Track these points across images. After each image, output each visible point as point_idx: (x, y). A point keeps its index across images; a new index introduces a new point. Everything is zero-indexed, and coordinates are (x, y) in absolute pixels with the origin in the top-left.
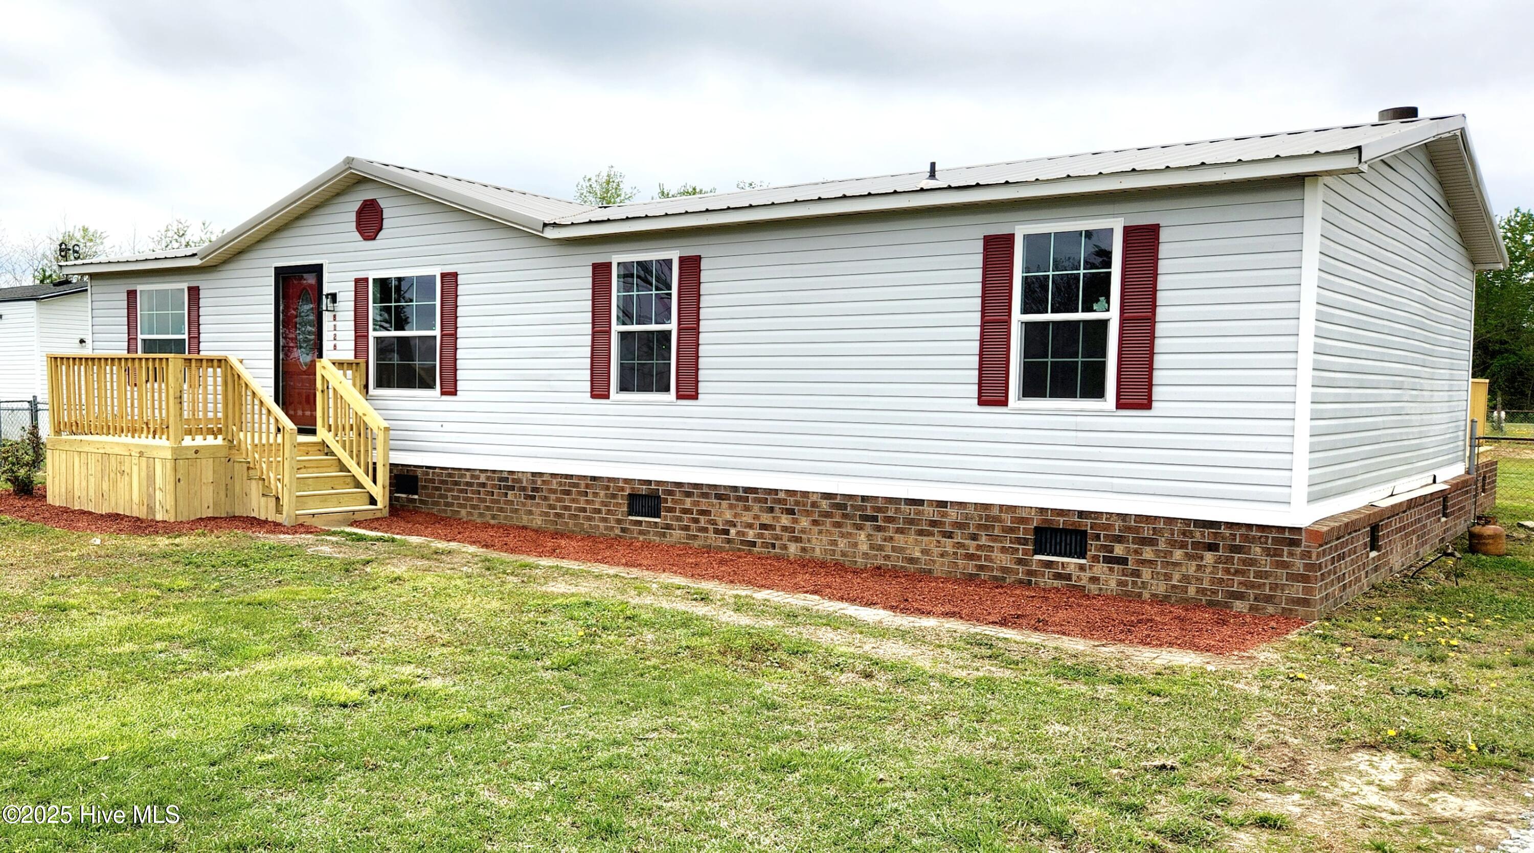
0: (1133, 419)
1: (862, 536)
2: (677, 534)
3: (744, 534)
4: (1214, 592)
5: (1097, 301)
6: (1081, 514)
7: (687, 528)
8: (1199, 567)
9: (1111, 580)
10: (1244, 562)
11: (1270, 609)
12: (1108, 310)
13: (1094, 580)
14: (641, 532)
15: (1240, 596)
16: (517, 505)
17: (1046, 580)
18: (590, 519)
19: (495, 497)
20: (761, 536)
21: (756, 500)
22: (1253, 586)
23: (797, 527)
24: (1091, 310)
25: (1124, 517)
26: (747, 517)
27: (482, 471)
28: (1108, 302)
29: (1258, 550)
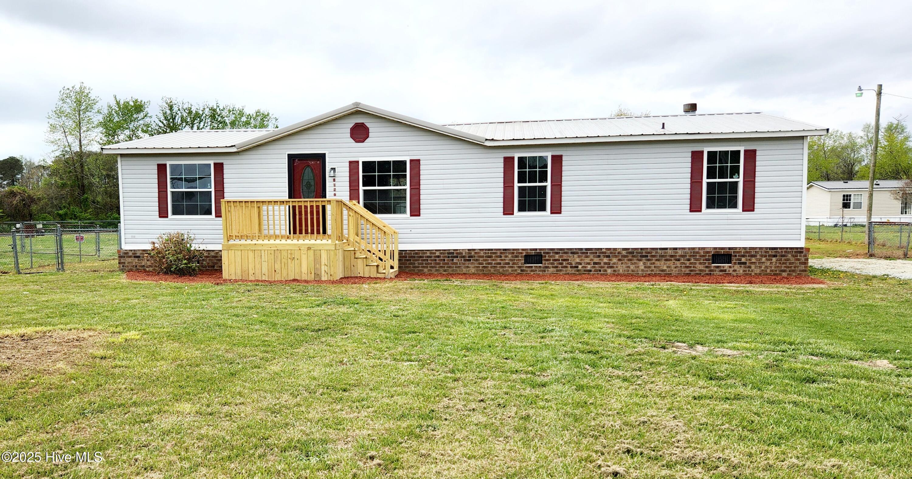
0: (748, 215)
1: (641, 263)
2: (551, 270)
3: (585, 267)
4: (776, 271)
5: (735, 175)
6: (730, 248)
7: (556, 267)
8: (771, 263)
9: (740, 270)
10: (786, 260)
11: (794, 274)
12: (739, 178)
13: (735, 271)
14: (532, 271)
15: (784, 271)
16: (460, 264)
17: (717, 273)
18: (503, 267)
19: (446, 262)
20: (593, 267)
21: (591, 253)
22: (788, 267)
23: (611, 262)
24: (733, 178)
25: (745, 248)
26: (587, 260)
27: (436, 250)
28: (739, 175)
29: (790, 255)
